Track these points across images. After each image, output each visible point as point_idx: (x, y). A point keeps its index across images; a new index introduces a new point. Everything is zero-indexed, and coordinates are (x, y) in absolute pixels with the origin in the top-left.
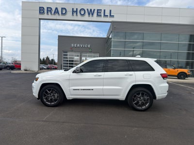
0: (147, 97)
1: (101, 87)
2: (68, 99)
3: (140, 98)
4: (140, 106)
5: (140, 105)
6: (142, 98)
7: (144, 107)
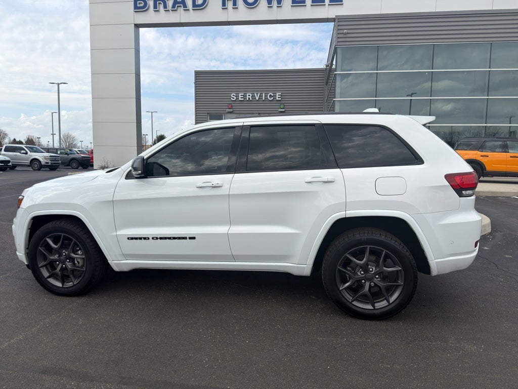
0: (394, 265)
1: (222, 229)
2: (116, 269)
3: (366, 270)
4: (365, 299)
5: (364, 296)
6: (373, 269)
7: (381, 304)
